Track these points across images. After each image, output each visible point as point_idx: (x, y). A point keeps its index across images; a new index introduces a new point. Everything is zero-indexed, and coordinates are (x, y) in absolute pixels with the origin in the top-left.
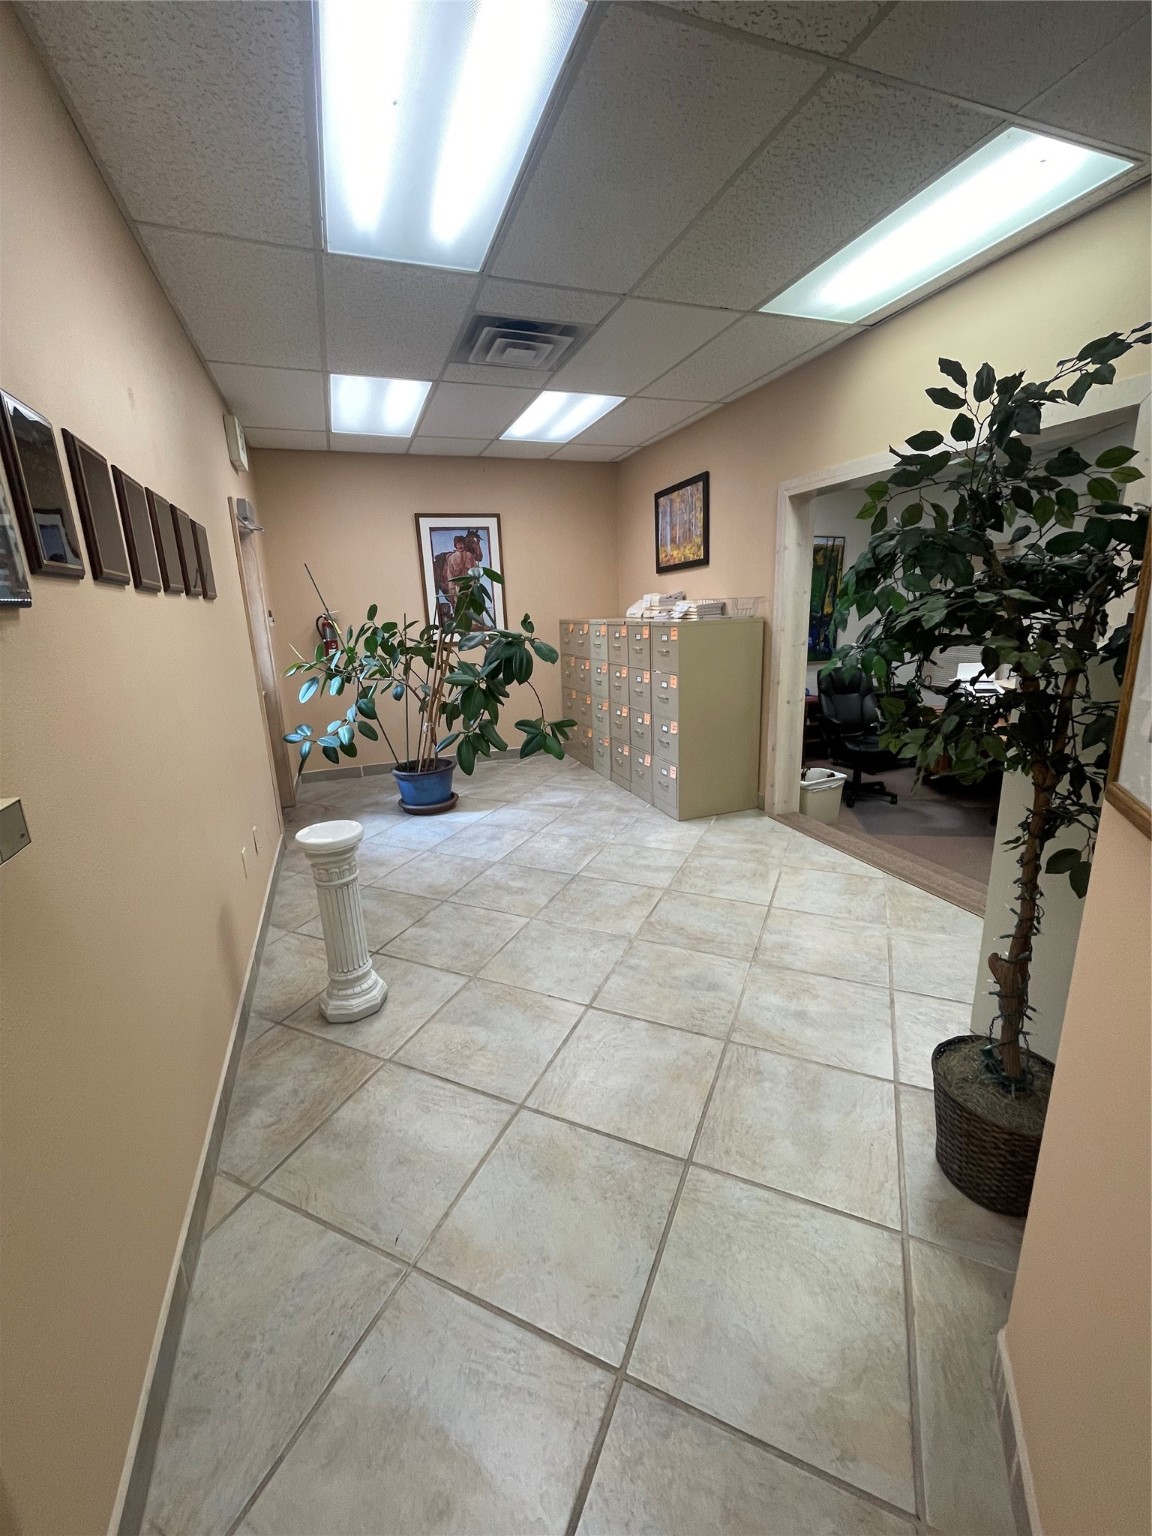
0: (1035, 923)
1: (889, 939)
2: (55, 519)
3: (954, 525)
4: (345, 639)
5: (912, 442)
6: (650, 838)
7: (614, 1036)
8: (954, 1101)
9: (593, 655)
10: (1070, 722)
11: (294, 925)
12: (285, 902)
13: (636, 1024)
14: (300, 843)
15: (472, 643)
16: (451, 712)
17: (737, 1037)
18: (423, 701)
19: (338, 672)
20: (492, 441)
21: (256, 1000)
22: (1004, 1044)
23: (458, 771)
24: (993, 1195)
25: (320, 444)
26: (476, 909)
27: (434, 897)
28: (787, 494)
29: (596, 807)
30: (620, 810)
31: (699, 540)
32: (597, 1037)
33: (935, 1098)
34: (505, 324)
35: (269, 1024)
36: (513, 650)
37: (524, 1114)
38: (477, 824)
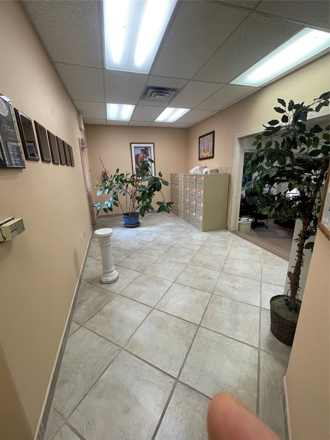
0: (302, 263)
1: (262, 267)
2: (32, 144)
3: (281, 147)
4: (110, 178)
5: (269, 123)
6: (194, 236)
7: (181, 290)
8: (275, 313)
9: (180, 184)
10: (314, 205)
11: (95, 256)
12: (92, 250)
13: (186, 287)
14: (96, 234)
15: (145, 180)
16: (139, 199)
17: (215, 292)
18: (131, 196)
19: (108, 187)
20: (152, 122)
21: (83, 276)
22: (291, 297)
23: (140, 216)
24: (286, 340)
25: (104, 123)
26: (144, 254)
27: (133, 250)
28: (237, 138)
29: (179, 227)
30: (186, 228)
31: (211, 151)
32: (176, 291)
33: (271, 312)
34: (156, 88)
35: (87, 283)
36: (156, 182)
37: (154, 310)
38: (145, 231)
